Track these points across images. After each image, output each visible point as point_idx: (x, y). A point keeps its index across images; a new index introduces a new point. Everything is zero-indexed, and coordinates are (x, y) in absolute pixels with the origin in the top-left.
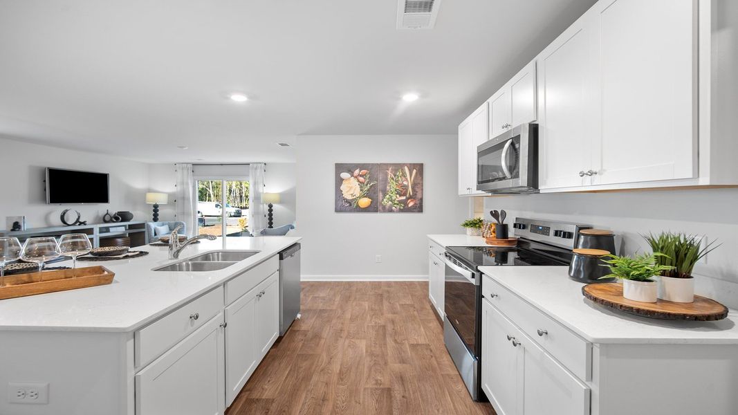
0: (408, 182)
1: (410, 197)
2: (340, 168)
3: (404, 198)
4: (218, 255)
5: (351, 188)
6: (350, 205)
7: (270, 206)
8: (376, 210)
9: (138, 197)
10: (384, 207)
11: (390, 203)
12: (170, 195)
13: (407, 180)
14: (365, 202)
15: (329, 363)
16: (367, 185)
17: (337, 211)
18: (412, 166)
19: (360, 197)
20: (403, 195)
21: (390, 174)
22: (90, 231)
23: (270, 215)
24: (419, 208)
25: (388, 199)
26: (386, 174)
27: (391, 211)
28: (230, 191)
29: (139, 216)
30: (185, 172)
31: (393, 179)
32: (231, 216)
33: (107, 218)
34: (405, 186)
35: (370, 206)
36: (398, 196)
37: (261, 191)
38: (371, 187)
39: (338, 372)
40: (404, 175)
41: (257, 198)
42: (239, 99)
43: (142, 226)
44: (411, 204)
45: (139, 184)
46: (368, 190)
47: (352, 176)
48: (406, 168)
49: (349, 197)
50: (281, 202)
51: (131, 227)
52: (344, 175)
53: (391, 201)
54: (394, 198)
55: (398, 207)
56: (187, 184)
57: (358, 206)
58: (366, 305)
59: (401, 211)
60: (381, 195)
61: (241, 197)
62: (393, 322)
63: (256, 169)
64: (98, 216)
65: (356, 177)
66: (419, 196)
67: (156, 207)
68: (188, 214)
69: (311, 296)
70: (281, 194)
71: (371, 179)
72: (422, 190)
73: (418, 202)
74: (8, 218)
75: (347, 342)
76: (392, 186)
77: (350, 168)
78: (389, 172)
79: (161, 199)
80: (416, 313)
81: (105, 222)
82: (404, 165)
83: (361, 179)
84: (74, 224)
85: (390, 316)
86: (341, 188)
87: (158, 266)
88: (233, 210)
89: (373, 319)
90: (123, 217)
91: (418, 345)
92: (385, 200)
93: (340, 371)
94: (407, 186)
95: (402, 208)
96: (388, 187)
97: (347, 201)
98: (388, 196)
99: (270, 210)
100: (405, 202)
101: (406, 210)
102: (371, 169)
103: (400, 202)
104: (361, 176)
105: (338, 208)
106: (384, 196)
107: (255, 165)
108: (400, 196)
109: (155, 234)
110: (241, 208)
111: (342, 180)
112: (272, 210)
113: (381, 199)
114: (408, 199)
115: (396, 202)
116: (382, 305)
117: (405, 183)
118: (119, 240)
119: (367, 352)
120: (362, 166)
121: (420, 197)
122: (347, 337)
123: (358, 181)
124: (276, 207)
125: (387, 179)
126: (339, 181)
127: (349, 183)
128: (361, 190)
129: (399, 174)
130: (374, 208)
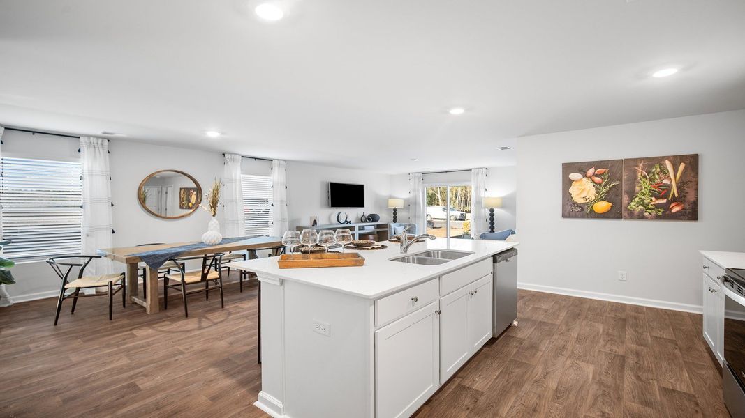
0: (673, 181)
1: (675, 200)
2: (568, 168)
3: (664, 201)
4: (438, 253)
5: (583, 190)
6: (582, 210)
7: (492, 211)
8: (618, 216)
9: (384, 203)
10: (632, 213)
11: (641, 207)
12: (406, 200)
13: (669, 177)
14: (603, 206)
15: (545, 377)
16: (605, 186)
17: (564, 216)
18: (676, 160)
19: (595, 201)
20: (663, 198)
21: (640, 171)
22: (352, 229)
23: (492, 220)
24: (691, 215)
25: (638, 202)
26: (635, 172)
27: (641, 217)
28: (456, 195)
29: (384, 218)
30: (417, 180)
31: (645, 177)
32: (456, 220)
33: (363, 219)
34: (665, 185)
35: (610, 212)
36: (653, 198)
37: (482, 195)
38: (611, 188)
39: (554, 389)
40: (664, 171)
41: (479, 203)
42: (457, 111)
43: (385, 226)
44: (676, 209)
45: (384, 192)
46: (607, 192)
47: (583, 176)
48: (667, 162)
49: (581, 201)
50: (503, 207)
51: (379, 226)
52: (573, 176)
53: (642, 205)
54: (646, 201)
55: (654, 213)
56: (418, 191)
57: (592, 211)
58: (601, 327)
59: (658, 218)
60: (626, 198)
61: (466, 201)
62: (638, 354)
63: (478, 173)
64: (357, 217)
65: (590, 177)
66: (691, 197)
67: (395, 210)
68: (419, 217)
69: (531, 306)
70: (503, 198)
71: (611, 179)
72: (697, 190)
73: (688, 207)
74: (311, 217)
75: (569, 362)
76: (644, 187)
77: (582, 168)
78: (638, 169)
79: (398, 204)
80: (677, 352)
81: (362, 222)
82: (664, 158)
83: (597, 179)
84: (344, 223)
85: (634, 346)
86: (571, 191)
87: (392, 257)
88: (458, 214)
89: (608, 345)
90: (373, 218)
91: (674, 391)
92: (632, 204)
93: (557, 388)
94: (670, 186)
95: (660, 214)
96: (637, 188)
97: (578, 205)
98: (637, 199)
99: (492, 215)
100: (666, 207)
101: (665, 215)
102: (611, 167)
103: (657, 207)
104: (596, 176)
105: (566, 213)
106: (631, 199)
107: (477, 171)
108: (657, 198)
109: (395, 234)
110: (466, 212)
111: (571, 181)
112: (494, 215)
113: (627, 202)
114: (670, 202)
115: (650, 206)
116: (624, 331)
117: (665, 182)
118: (371, 236)
119: (594, 378)
120: (597, 165)
121: (692, 200)
122: (570, 357)
123: (593, 182)
124: (497, 212)
125: (635, 178)
126: (567, 183)
127: (579, 185)
128: (597, 193)
129: (656, 170)
130: (615, 213)
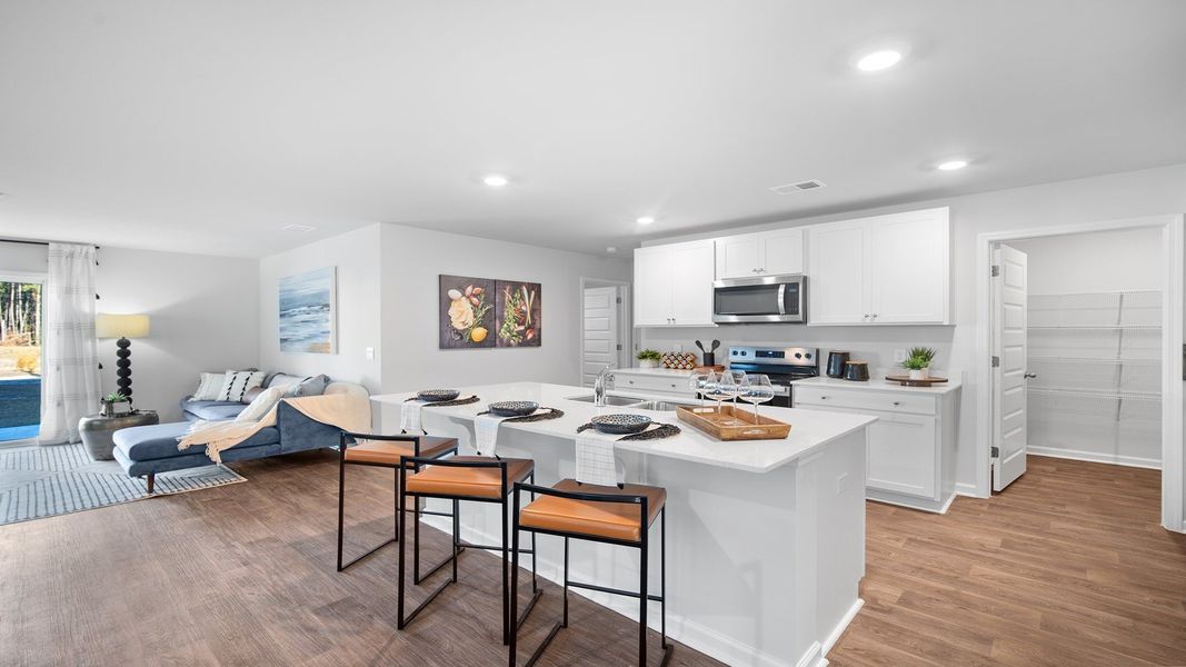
0: (527, 308)
1: (529, 327)
2: (445, 282)
3: (522, 328)
5: (463, 313)
6: (462, 338)
7: (124, 344)
8: (492, 345)
10: (501, 340)
11: (508, 334)
13: (525, 304)
14: (479, 334)
16: (481, 309)
17: (441, 346)
18: (530, 287)
19: (473, 327)
20: (522, 324)
21: (508, 296)
24: (537, 342)
25: (506, 329)
26: (503, 295)
27: (509, 345)
31: (511, 302)
34: (523, 312)
35: (485, 339)
36: (516, 325)
38: (486, 312)
40: (522, 297)
44: (530, 336)
46: (484, 317)
47: (464, 295)
48: (524, 288)
49: (460, 327)
52: (453, 293)
53: (509, 332)
54: (512, 328)
55: (517, 340)
57: (471, 339)
59: (520, 345)
60: (498, 324)
65: (468, 297)
66: (537, 325)
71: (487, 301)
72: (540, 317)
73: (536, 334)
76: (510, 312)
77: (461, 284)
78: (506, 292)
82: (523, 284)
83: (475, 300)
86: (451, 312)
92: (502, 331)
94: (525, 313)
95: (520, 341)
96: (506, 314)
97: (458, 333)
98: (505, 325)
100: (522, 334)
101: (525, 344)
102: (486, 287)
103: (519, 333)
104: (475, 296)
105: (443, 343)
106: (502, 325)
108: (519, 325)
111: (450, 300)
113: (498, 329)
114: (526, 329)
115: (514, 333)
117: (524, 308)
120: (476, 282)
121: (538, 327)
123: (471, 303)
125: (504, 301)
126: (445, 303)
127: (460, 306)
128: (475, 316)
129: (517, 295)
130: (490, 342)
